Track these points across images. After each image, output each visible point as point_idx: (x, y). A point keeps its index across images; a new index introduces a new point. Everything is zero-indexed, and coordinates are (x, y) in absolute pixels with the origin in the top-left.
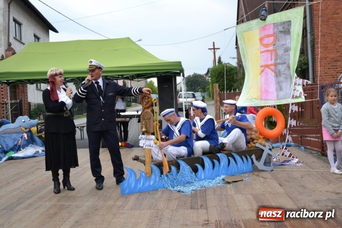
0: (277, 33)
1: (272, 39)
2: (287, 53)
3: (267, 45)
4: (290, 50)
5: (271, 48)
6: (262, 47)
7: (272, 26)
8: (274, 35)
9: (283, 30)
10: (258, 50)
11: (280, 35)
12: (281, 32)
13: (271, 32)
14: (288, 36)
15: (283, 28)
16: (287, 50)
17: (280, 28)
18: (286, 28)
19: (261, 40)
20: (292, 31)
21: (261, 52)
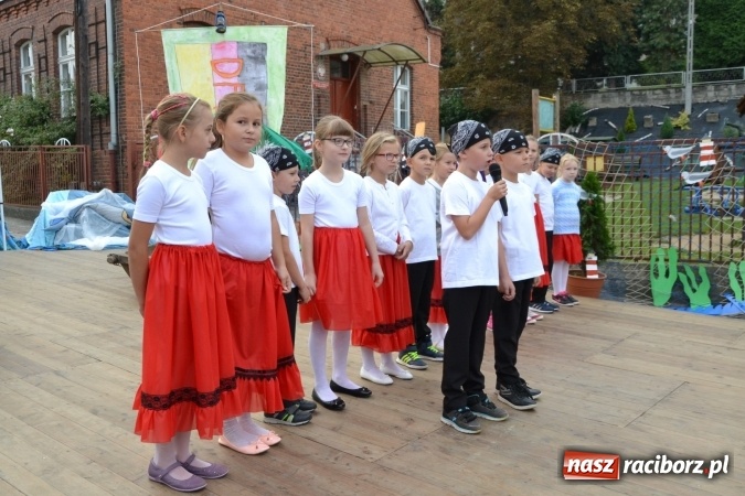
0: (245, 59)
1: (236, 65)
2: (259, 92)
3: (227, 74)
4: (267, 87)
5: (234, 80)
6: (216, 76)
7: (235, 45)
8: (239, 60)
9: (252, 55)
10: (208, 79)
11: (248, 63)
12: (250, 57)
13: (233, 54)
14: (261, 67)
15: (254, 52)
16: (261, 87)
17: (249, 52)
18: (258, 54)
19: (215, 64)
20: (268, 58)
21: (215, 85)
